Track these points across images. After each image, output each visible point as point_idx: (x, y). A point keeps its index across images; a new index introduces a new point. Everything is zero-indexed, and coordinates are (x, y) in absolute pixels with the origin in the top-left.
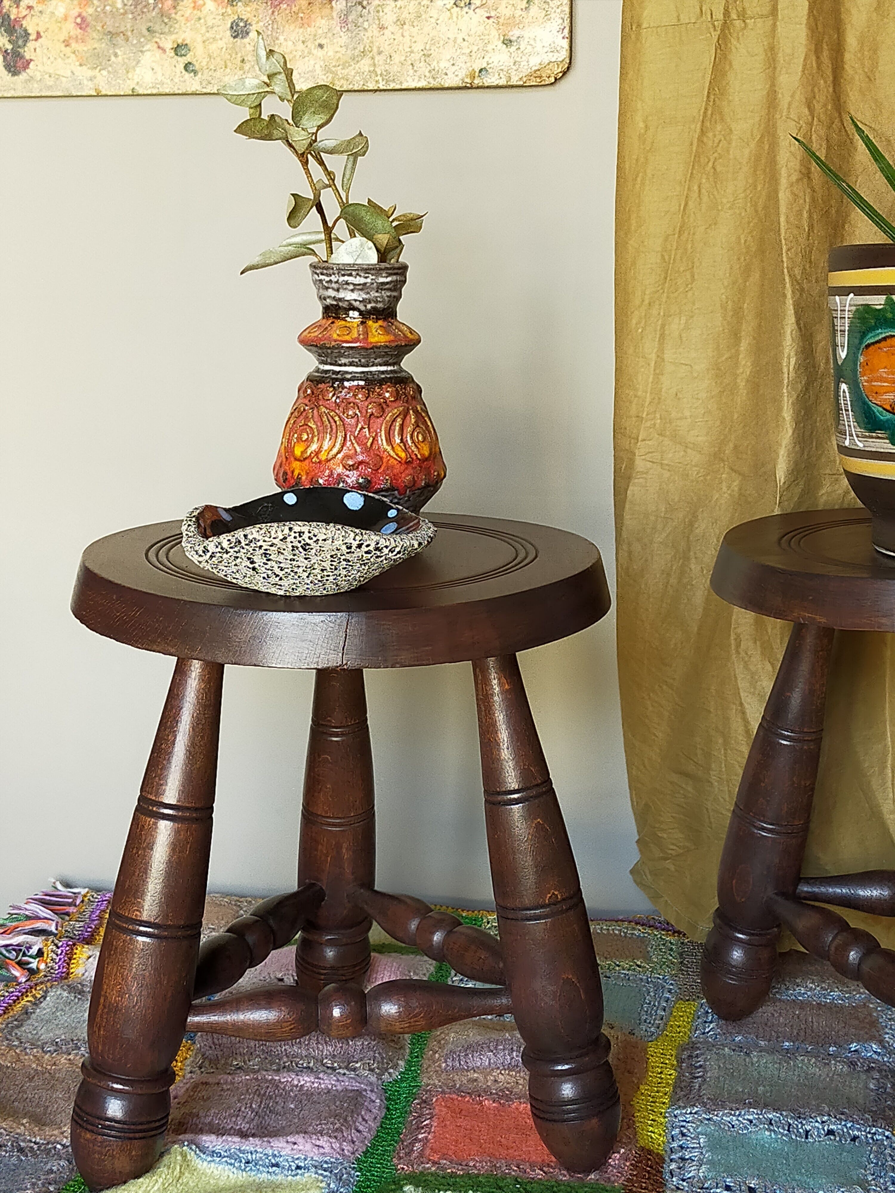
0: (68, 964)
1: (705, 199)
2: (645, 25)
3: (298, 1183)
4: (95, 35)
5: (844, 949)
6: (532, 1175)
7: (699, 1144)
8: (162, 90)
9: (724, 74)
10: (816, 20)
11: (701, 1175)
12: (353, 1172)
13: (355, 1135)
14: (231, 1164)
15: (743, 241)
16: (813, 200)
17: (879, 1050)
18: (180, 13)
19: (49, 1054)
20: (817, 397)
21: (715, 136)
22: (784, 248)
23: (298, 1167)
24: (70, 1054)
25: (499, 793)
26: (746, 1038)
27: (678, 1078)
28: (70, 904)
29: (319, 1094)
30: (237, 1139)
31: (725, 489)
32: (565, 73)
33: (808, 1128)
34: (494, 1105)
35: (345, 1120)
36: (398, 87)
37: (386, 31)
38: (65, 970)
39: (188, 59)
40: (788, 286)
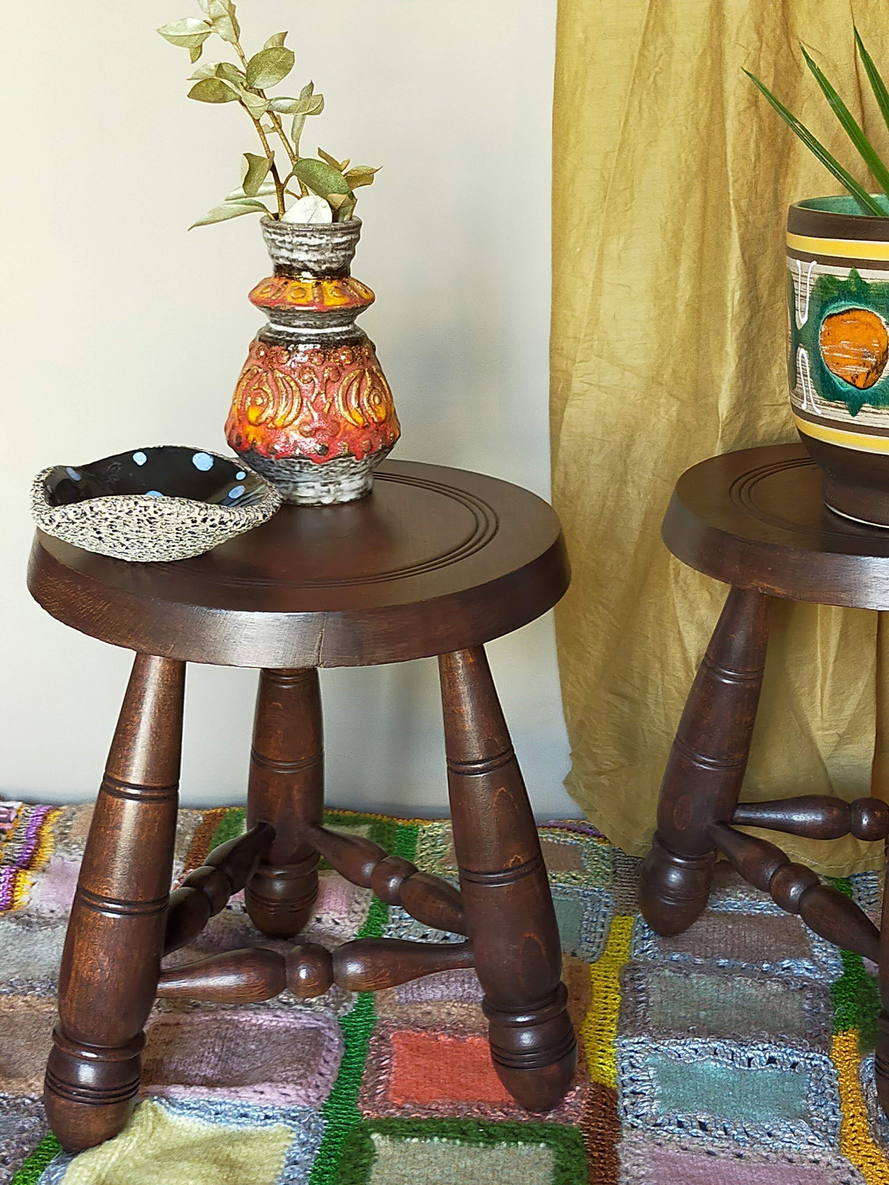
0: (12, 892)
1: (646, 115)
3: (267, 1134)
5: (786, 884)
6: (493, 1116)
7: (648, 1076)
11: (654, 1111)
12: (320, 1120)
13: (319, 1080)
14: (202, 1117)
15: (683, 160)
16: (761, 130)
17: (810, 967)
19: (5, 996)
20: (759, 329)
21: (656, 49)
22: (731, 179)
23: (267, 1117)
24: (26, 995)
25: (463, 763)
26: (683, 955)
27: (622, 1003)
28: (4, 820)
29: (278, 1033)
30: (204, 1090)
31: (662, 413)
33: (750, 1055)
34: (450, 1040)
35: (309, 1065)
38: (9, 898)
40: (734, 218)
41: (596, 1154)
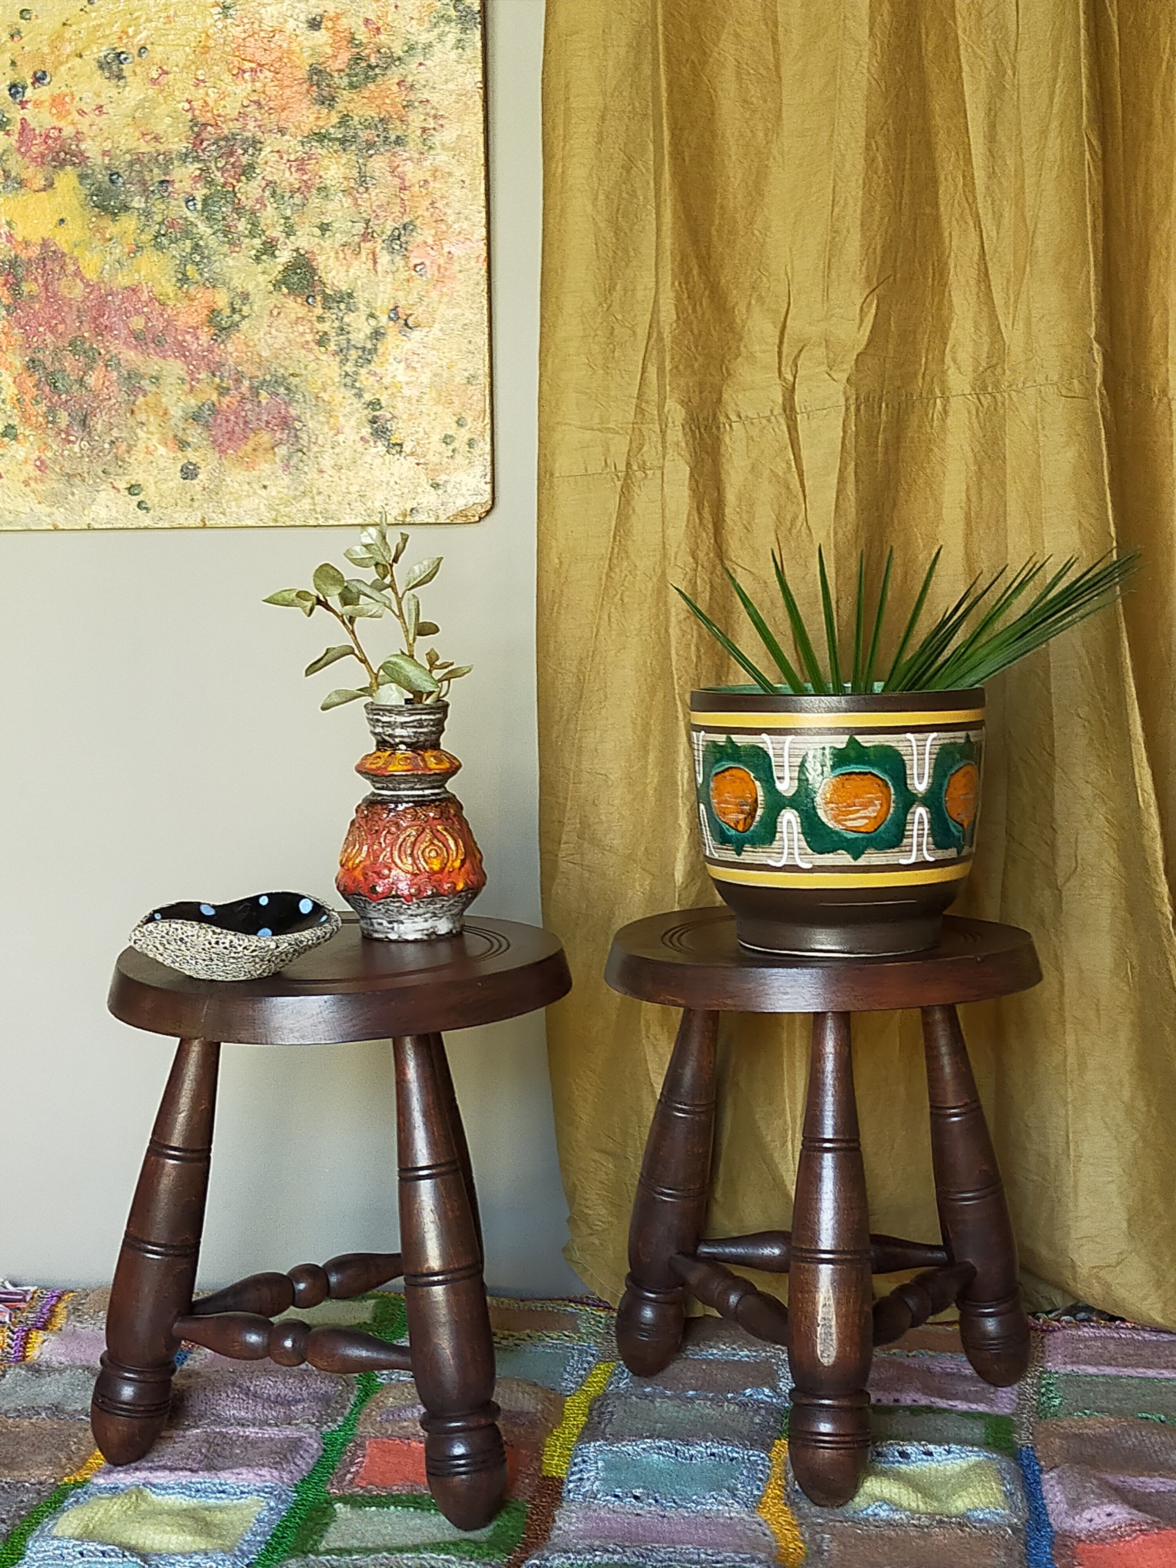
1: (614, 626)
2: (557, 475)
3: (241, 1504)
4: (53, 476)
5: (726, 1293)
7: (597, 1467)
8: (115, 526)
9: (628, 517)
10: (697, 481)
12: (290, 1494)
13: (293, 1467)
14: (183, 1494)
18: (134, 457)
21: (621, 571)
22: (676, 677)
23: (243, 1492)
26: (653, 1389)
27: (587, 1423)
28: (20, 1301)
29: (263, 1440)
30: (188, 1473)
31: (638, 887)
32: (488, 512)
33: (693, 1452)
35: (285, 1457)
36: (336, 523)
37: (325, 475)
38: (21, 1354)
39: (140, 498)
40: (680, 709)
41: (535, 1517)
